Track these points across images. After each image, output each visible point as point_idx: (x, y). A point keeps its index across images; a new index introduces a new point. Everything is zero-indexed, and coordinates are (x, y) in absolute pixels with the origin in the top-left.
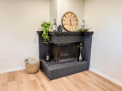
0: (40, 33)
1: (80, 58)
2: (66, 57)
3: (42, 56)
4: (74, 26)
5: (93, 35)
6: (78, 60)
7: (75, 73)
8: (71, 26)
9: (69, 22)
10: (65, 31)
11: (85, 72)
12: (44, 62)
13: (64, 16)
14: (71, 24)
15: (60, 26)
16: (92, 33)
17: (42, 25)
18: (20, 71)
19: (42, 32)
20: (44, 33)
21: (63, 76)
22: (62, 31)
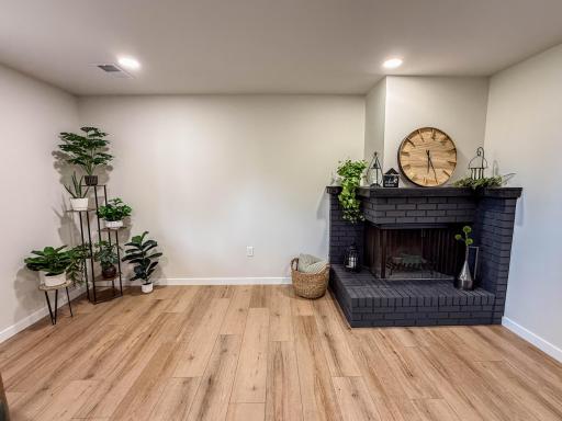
0: (335, 192)
1: (464, 275)
2: (412, 269)
3: (337, 256)
4: (441, 170)
5: (519, 200)
6: (457, 283)
7: (437, 324)
8: (431, 169)
9: (424, 159)
10: (409, 186)
11: (483, 329)
12: (340, 273)
13: (407, 140)
14: (430, 165)
15: (392, 171)
16: (517, 192)
17: (341, 172)
18: (279, 288)
19: (340, 189)
20: (345, 192)
21: (395, 324)
22: (397, 185)
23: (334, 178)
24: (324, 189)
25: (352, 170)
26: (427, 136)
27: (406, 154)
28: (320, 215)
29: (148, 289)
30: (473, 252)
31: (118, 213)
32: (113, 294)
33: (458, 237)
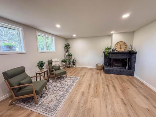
0: (104, 52)
1: (127, 67)
3: (105, 64)
4: (123, 49)
6: (126, 69)
9: (120, 47)
13: (116, 44)
14: (121, 48)
15: (113, 49)
17: (106, 49)
19: (105, 52)
20: (106, 53)
22: (114, 51)
23: (104, 50)
24: (103, 52)
25: (108, 49)
26: (121, 43)
27: (116, 46)
28: (102, 56)
29: (74, 67)
30: (129, 63)
31: (70, 55)
32: (69, 67)
33: (126, 60)
